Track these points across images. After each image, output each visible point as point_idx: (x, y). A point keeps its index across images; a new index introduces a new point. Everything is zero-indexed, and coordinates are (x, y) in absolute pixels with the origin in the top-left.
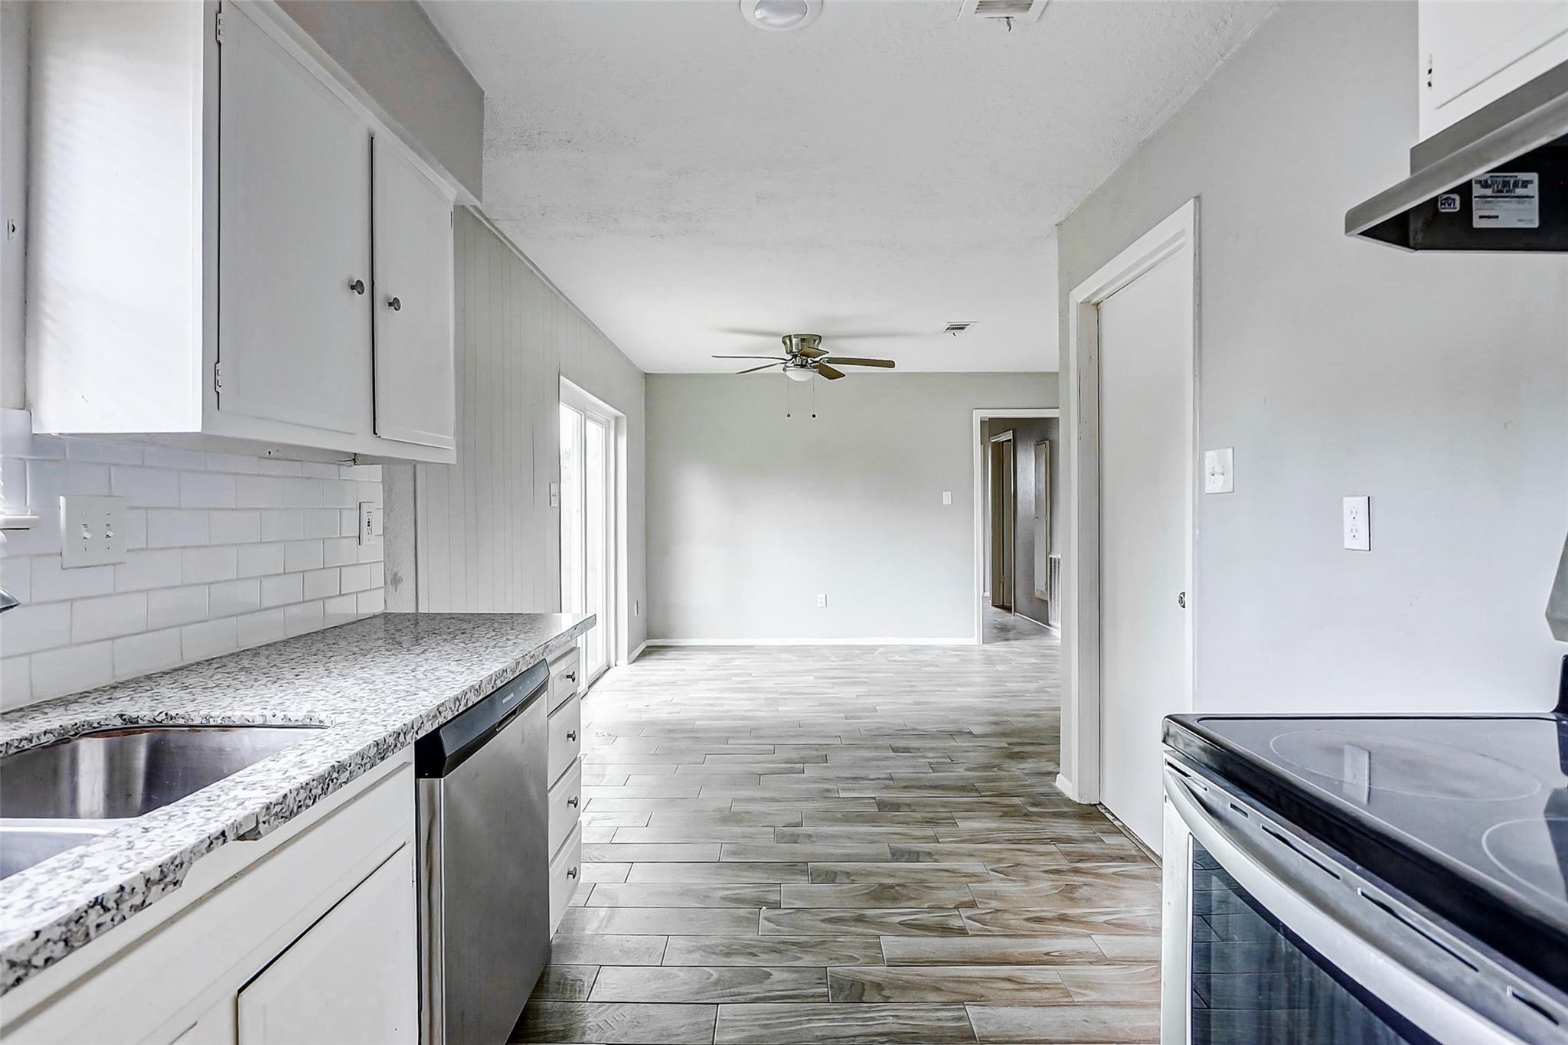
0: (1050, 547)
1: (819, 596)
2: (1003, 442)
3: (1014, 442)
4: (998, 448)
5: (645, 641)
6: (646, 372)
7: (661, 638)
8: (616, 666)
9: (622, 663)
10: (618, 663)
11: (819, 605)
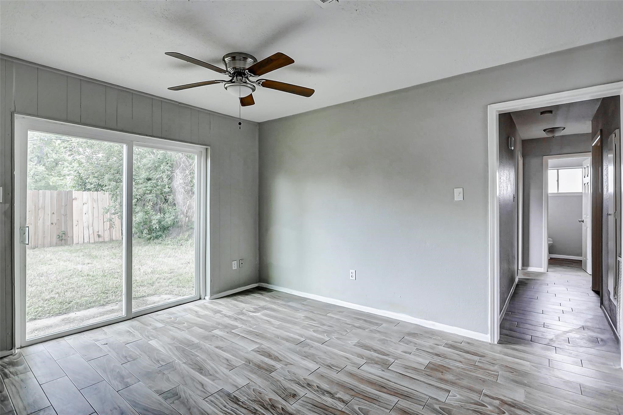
1: (351, 271)
3: (602, 143)
5: (257, 283)
6: (259, 122)
7: (266, 283)
8: (204, 299)
9: (207, 298)
10: (206, 297)
11: (351, 278)
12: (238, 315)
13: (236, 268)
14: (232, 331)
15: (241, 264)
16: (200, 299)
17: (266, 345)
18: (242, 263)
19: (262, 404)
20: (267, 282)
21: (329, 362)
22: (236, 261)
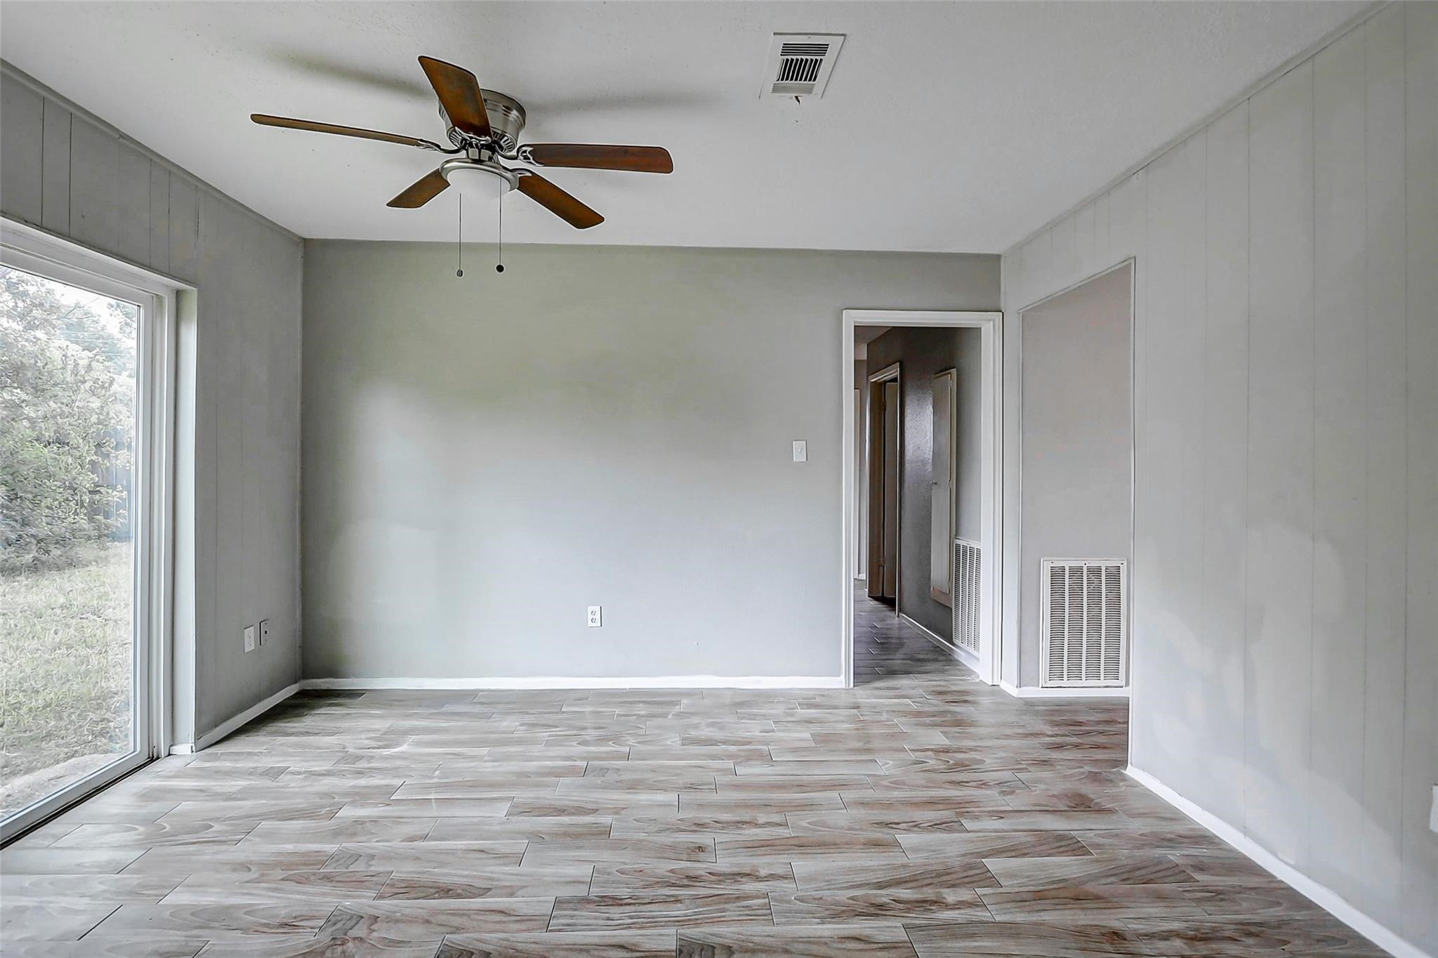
0: (956, 530)
1: (590, 609)
2: (885, 382)
3: (902, 380)
4: (879, 389)
5: (296, 683)
6: (306, 237)
7: (326, 677)
8: (169, 755)
9: (184, 748)
10: (176, 749)
11: (590, 624)
12: (354, 764)
13: (253, 648)
14: (392, 798)
15: (263, 632)
16: (152, 759)
17: (524, 795)
18: (266, 632)
19: (669, 884)
20: (334, 673)
21: (681, 782)
22: (252, 628)
